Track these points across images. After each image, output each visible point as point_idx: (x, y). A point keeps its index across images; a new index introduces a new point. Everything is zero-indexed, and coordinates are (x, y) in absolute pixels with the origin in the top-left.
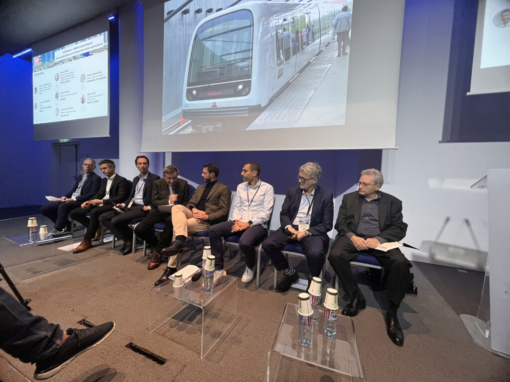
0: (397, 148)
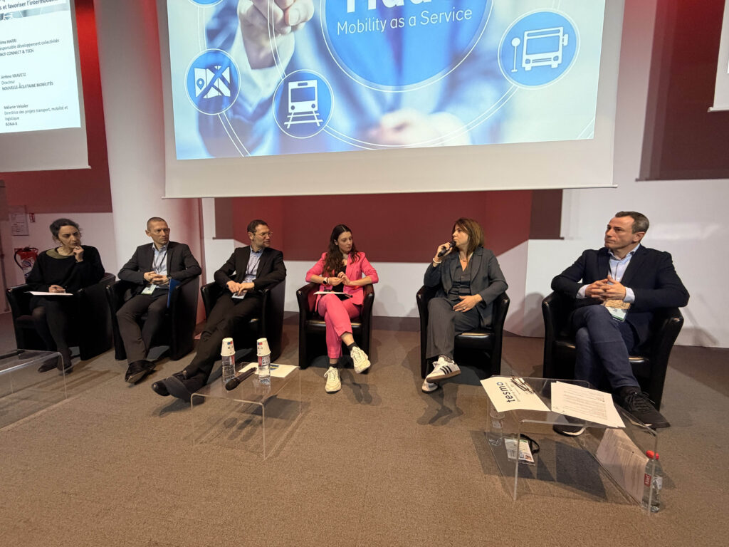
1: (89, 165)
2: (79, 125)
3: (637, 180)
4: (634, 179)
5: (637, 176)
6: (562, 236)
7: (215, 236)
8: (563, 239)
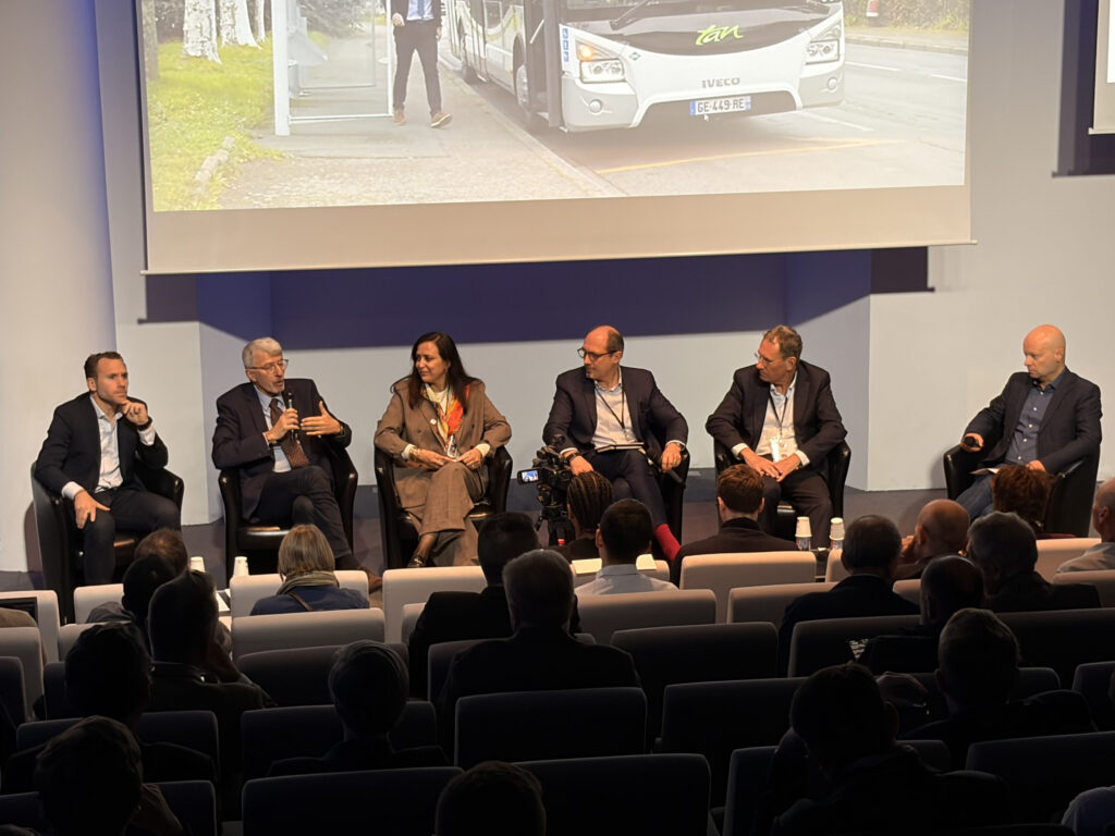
0: (974, 241)
3: (1054, 175)
4: (1050, 174)
5: (1055, 168)
6: (930, 284)
7: (143, 315)
8: (932, 290)
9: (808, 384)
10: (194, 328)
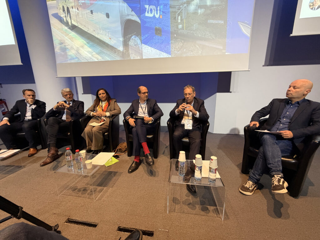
0: (249, 70)
1: (22, 63)
2: (14, 43)
5: (264, 64)
6: (231, 91)
7: (83, 93)
9: (197, 104)
10: (90, 95)
